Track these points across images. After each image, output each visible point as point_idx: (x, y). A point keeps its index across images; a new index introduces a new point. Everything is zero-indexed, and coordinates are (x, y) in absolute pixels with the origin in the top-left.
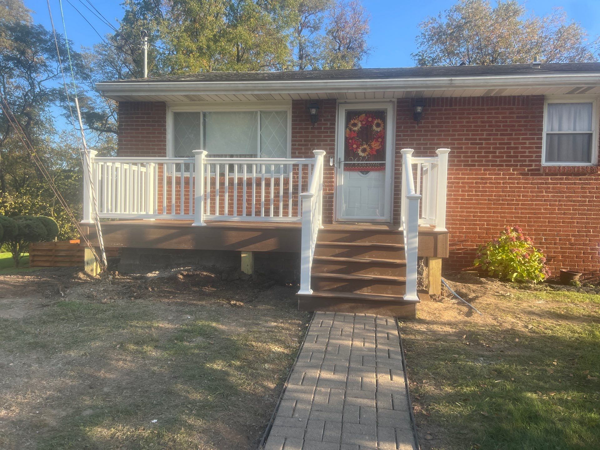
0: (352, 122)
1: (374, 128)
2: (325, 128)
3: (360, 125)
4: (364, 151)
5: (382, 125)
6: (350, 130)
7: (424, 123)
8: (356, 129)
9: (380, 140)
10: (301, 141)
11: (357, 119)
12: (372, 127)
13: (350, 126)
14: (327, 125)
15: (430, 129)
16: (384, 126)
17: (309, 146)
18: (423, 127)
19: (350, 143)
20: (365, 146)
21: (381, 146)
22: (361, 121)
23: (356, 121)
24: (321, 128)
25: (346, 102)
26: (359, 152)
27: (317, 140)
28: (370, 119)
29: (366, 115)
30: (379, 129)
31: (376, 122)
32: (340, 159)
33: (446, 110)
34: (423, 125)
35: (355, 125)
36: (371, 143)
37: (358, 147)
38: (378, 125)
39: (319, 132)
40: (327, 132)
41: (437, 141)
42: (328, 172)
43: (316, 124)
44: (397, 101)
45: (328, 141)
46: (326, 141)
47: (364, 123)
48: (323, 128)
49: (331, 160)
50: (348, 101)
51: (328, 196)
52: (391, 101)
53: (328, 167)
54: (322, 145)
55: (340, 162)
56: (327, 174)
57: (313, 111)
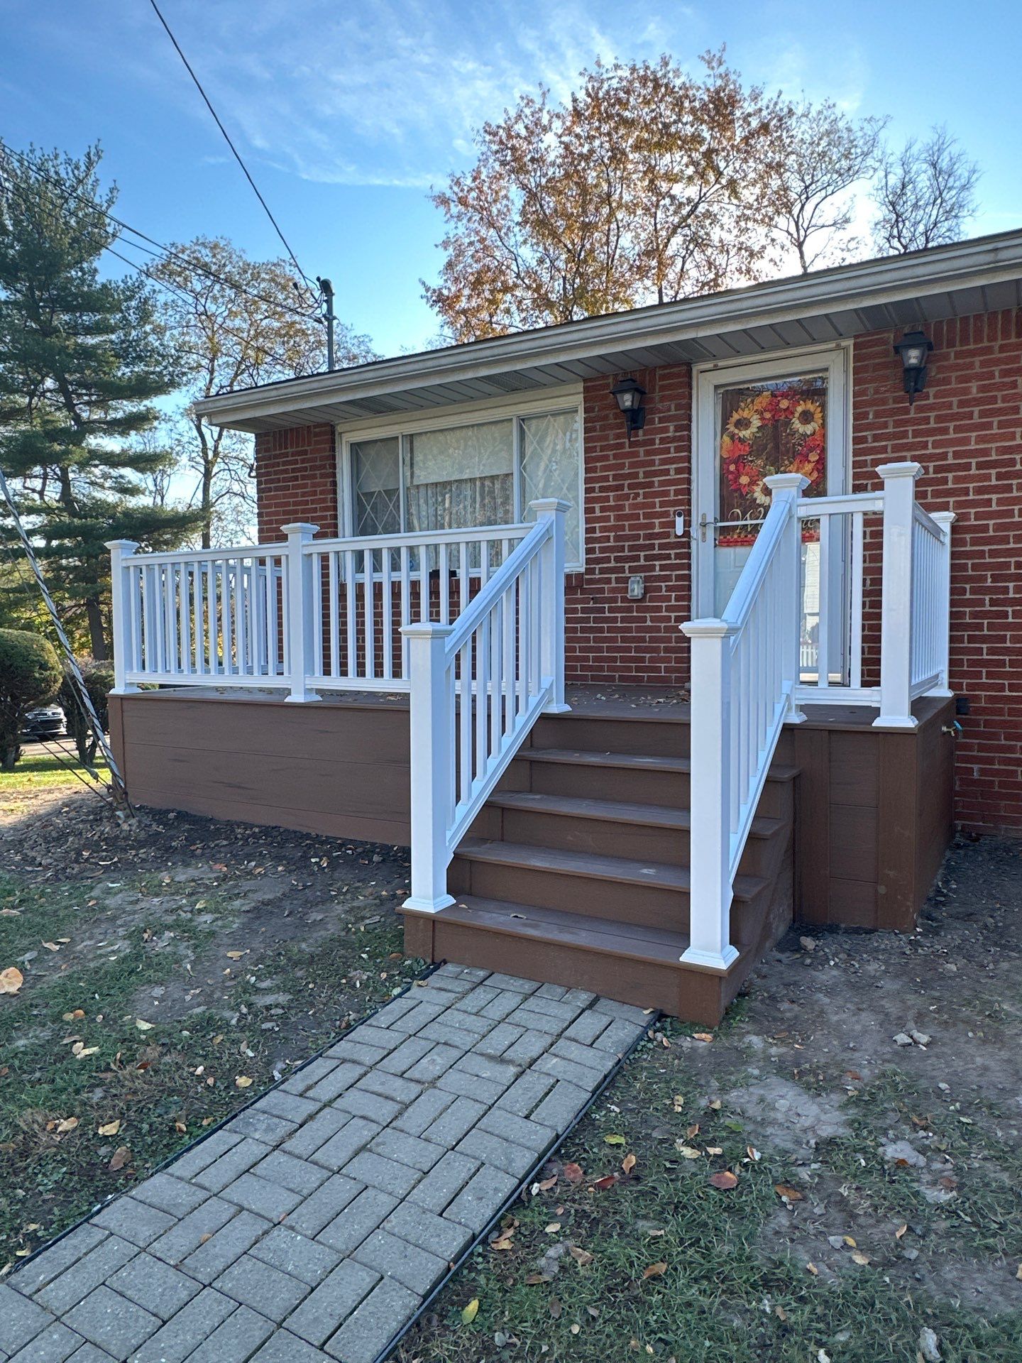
0: (736, 416)
1: (797, 425)
2: (662, 440)
3: (756, 422)
5: (818, 416)
6: (732, 436)
7: (935, 397)
8: (746, 433)
9: (814, 457)
10: (606, 479)
11: (750, 407)
12: (788, 423)
13: (732, 428)
14: (668, 432)
15: (955, 410)
16: (824, 418)
17: (626, 491)
18: (931, 408)
19: (732, 473)
21: (815, 475)
22: (760, 413)
23: (746, 414)
24: (652, 442)
25: (716, 366)
26: (756, 494)
27: (644, 473)
28: (784, 405)
29: (774, 394)
30: (809, 429)
31: (799, 409)
32: (704, 516)
33: (1002, 349)
34: (931, 401)
35: (743, 423)
36: (789, 467)
37: (753, 482)
38: (807, 417)
39: (648, 453)
40: (668, 451)
41: (977, 443)
42: (672, 552)
43: (641, 432)
44: (855, 344)
45: (672, 472)
46: (667, 472)
47: (768, 415)
48: (657, 441)
49: (680, 521)
50: (721, 364)
51: (673, 615)
52: (838, 347)
53: (672, 540)
54: (656, 484)
55: (704, 525)
56: (670, 559)
57: (627, 400)
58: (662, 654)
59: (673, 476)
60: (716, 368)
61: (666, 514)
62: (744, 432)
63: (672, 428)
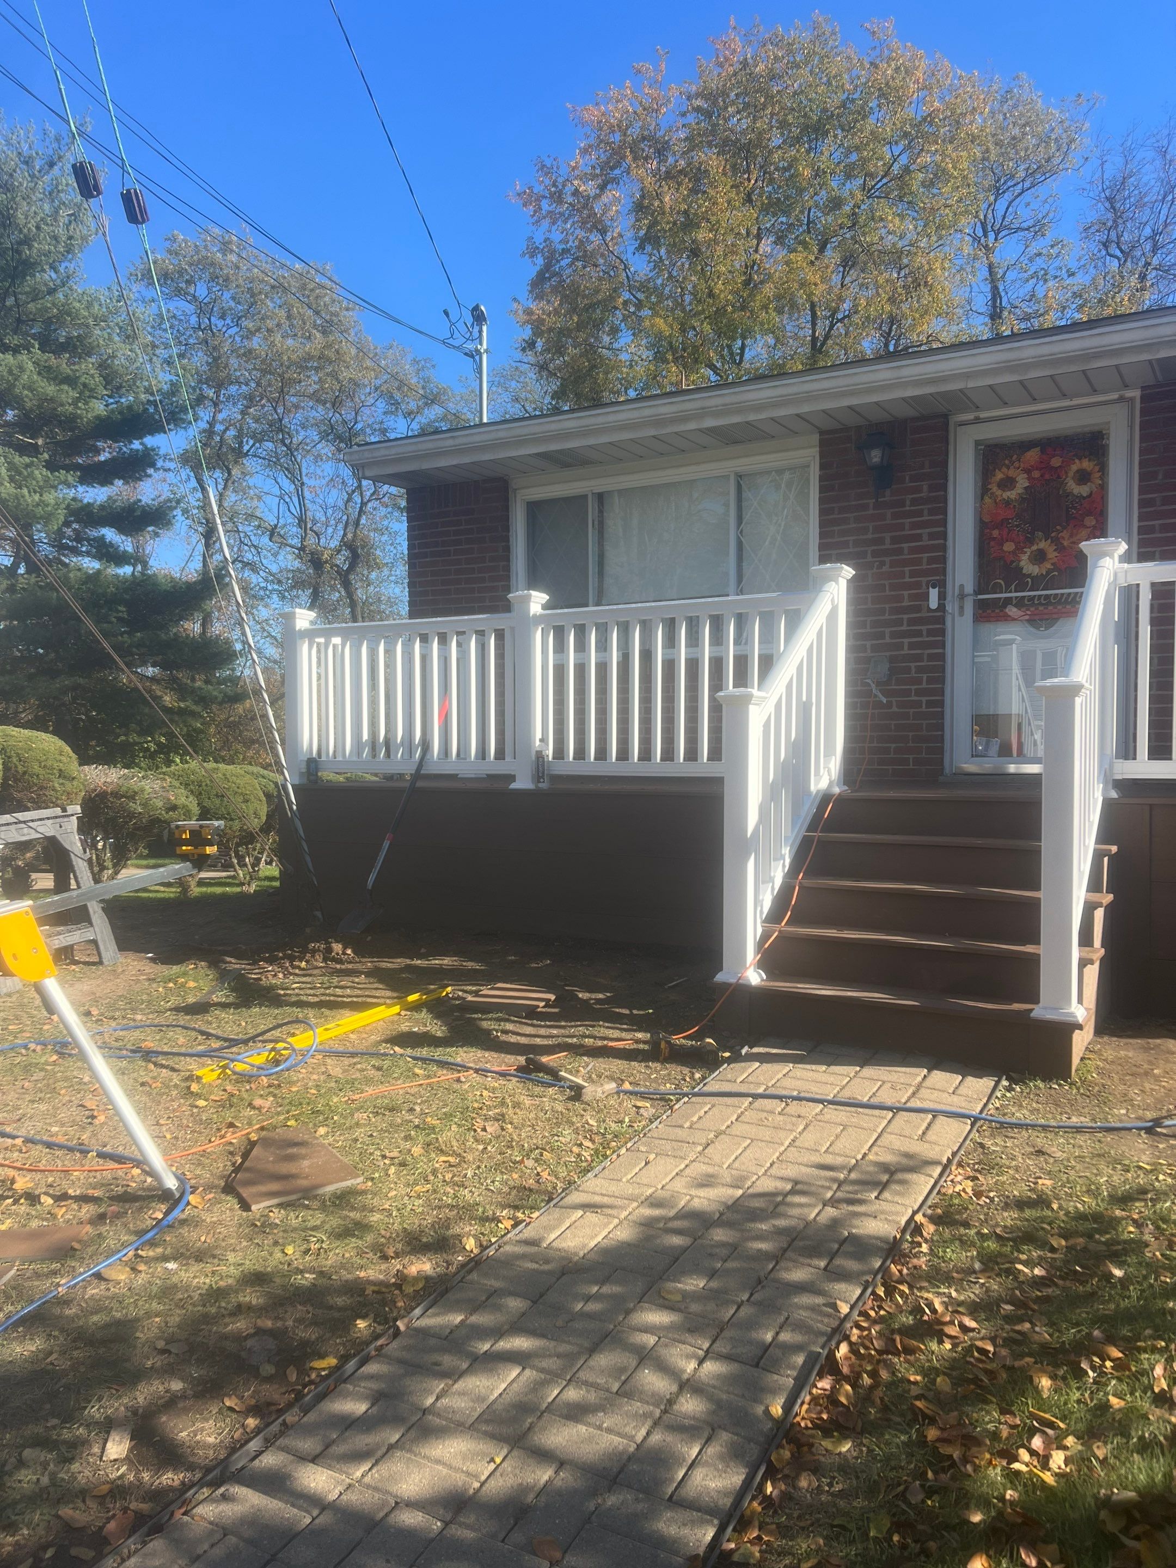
0: (999, 476)
1: (1071, 485)
2: (914, 502)
3: (1022, 482)
4: (1040, 557)
5: (1096, 475)
6: (994, 499)
8: (1012, 494)
10: (845, 544)
11: (1017, 464)
12: (1061, 483)
13: (995, 489)
14: (921, 492)
16: (1100, 478)
19: (994, 539)
20: (1042, 545)
22: (1028, 471)
23: (1011, 473)
24: (902, 503)
25: (977, 418)
26: (1022, 563)
28: (1056, 462)
29: (1042, 451)
30: (1084, 490)
31: (1074, 468)
32: (962, 586)
35: (1008, 483)
36: (1059, 532)
37: (1019, 549)
38: (1083, 477)
39: (896, 516)
40: (920, 514)
42: (924, 628)
43: (888, 492)
44: (1142, 397)
45: (925, 537)
46: (919, 538)
47: (1036, 474)
48: (908, 503)
49: (934, 594)
50: (983, 415)
51: (924, 699)
52: (1121, 399)
53: (924, 614)
54: (906, 551)
55: (962, 596)
56: (921, 636)
57: (875, 456)
58: (911, 744)
59: (926, 542)
60: (977, 421)
61: (918, 585)
62: (1008, 493)
63: (925, 488)
